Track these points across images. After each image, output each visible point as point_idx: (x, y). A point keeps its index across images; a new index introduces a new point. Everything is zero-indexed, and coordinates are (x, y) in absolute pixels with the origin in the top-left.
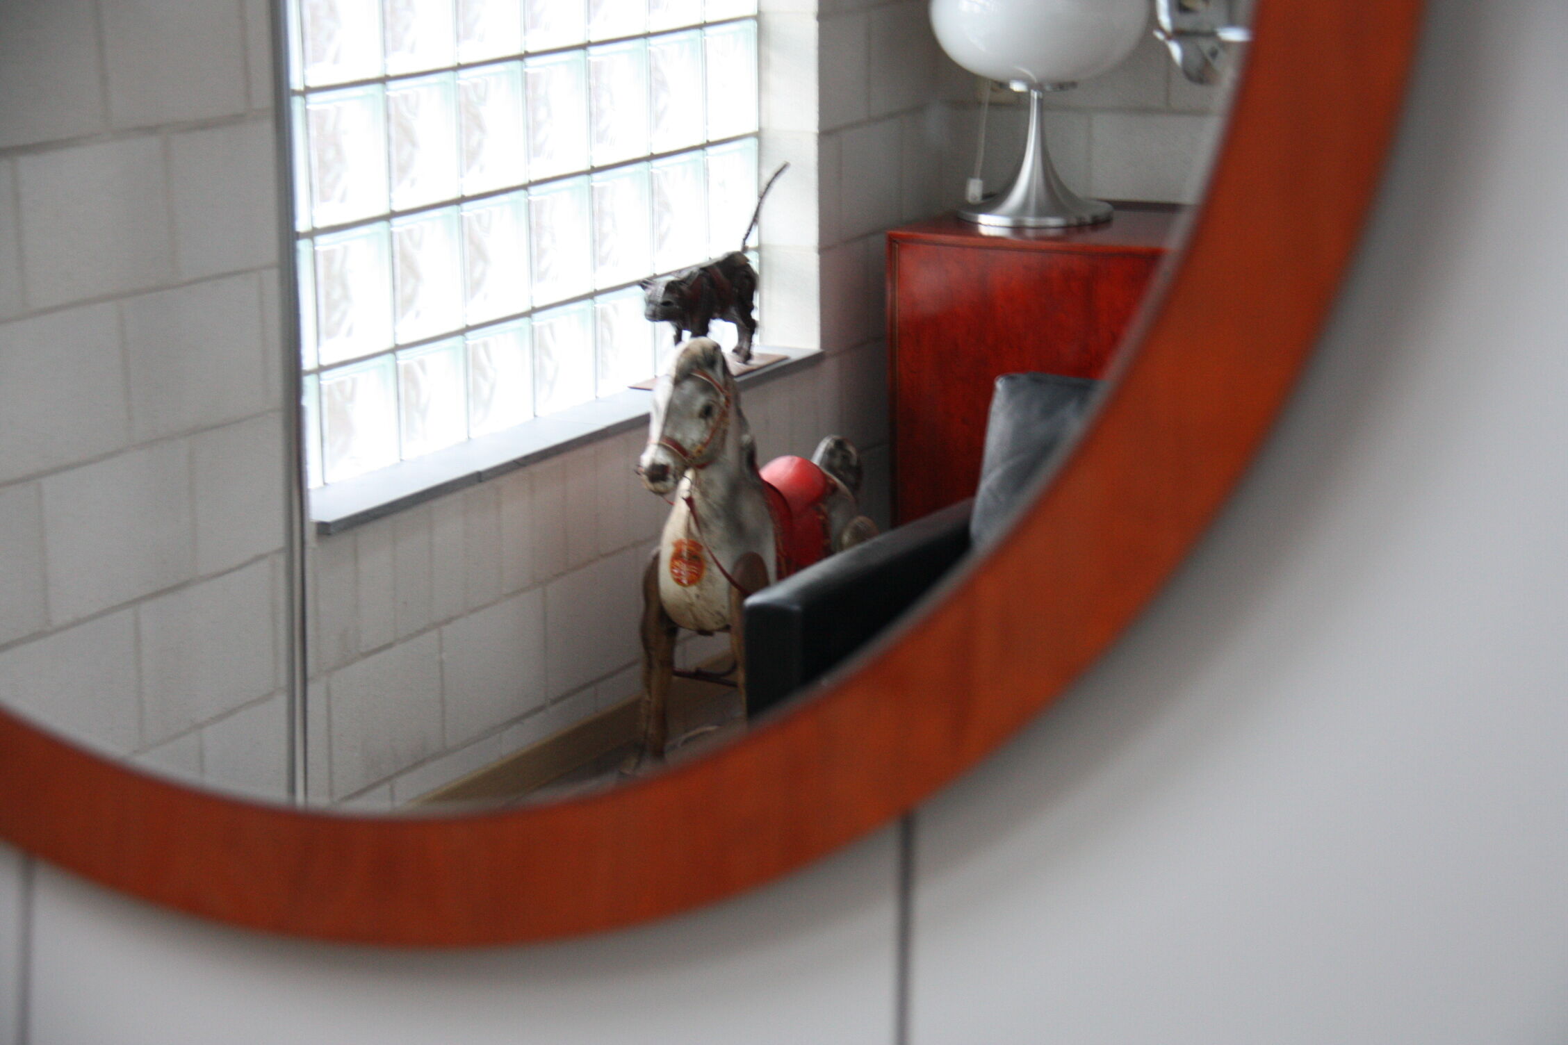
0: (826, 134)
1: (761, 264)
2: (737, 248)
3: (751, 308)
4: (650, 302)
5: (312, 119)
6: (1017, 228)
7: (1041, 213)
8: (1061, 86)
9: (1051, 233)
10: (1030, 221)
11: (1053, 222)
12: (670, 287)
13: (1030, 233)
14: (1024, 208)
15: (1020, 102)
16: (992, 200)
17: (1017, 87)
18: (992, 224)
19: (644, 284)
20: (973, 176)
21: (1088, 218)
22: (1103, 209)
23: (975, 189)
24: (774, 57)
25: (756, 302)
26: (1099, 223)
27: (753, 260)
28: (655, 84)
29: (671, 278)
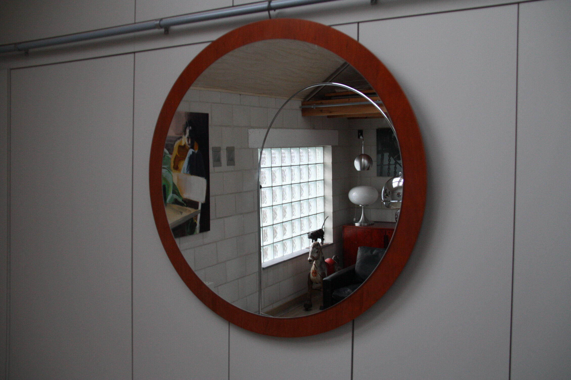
0: (334, 212)
1: (324, 230)
2: (321, 228)
3: (323, 237)
4: (309, 236)
5: (262, 211)
6: (361, 225)
7: (364, 223)
8: (367, 205)
9: (366, 226)
10: (362, 224)
11: (366, 224)
12: (312, 234)
13: (362, 226)
14: (362, 222)
15: (361, 208)
16: (357, 221)
17: (360, 206)
18: (357, 224)
19: (308, 233)
20: (354, 218)
21: (371, 224)
22: (373, 222)
23: (355, 219)
24: (326, 202)
25: (324, 236)
26: (372, 224)
27: (323, 230)
28: (310, 206)
29: (312, 233)
